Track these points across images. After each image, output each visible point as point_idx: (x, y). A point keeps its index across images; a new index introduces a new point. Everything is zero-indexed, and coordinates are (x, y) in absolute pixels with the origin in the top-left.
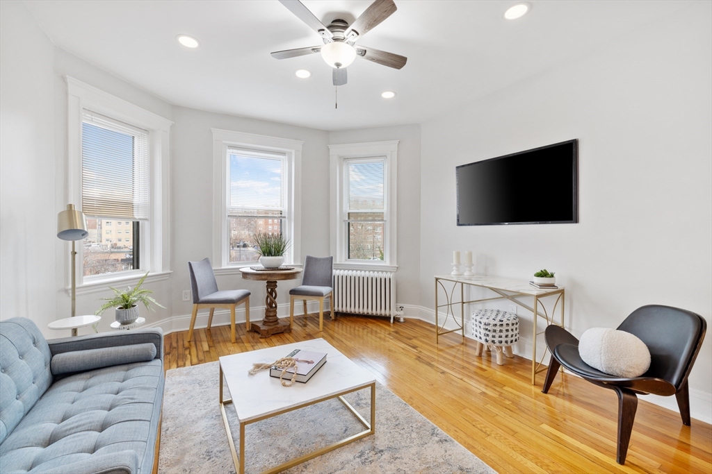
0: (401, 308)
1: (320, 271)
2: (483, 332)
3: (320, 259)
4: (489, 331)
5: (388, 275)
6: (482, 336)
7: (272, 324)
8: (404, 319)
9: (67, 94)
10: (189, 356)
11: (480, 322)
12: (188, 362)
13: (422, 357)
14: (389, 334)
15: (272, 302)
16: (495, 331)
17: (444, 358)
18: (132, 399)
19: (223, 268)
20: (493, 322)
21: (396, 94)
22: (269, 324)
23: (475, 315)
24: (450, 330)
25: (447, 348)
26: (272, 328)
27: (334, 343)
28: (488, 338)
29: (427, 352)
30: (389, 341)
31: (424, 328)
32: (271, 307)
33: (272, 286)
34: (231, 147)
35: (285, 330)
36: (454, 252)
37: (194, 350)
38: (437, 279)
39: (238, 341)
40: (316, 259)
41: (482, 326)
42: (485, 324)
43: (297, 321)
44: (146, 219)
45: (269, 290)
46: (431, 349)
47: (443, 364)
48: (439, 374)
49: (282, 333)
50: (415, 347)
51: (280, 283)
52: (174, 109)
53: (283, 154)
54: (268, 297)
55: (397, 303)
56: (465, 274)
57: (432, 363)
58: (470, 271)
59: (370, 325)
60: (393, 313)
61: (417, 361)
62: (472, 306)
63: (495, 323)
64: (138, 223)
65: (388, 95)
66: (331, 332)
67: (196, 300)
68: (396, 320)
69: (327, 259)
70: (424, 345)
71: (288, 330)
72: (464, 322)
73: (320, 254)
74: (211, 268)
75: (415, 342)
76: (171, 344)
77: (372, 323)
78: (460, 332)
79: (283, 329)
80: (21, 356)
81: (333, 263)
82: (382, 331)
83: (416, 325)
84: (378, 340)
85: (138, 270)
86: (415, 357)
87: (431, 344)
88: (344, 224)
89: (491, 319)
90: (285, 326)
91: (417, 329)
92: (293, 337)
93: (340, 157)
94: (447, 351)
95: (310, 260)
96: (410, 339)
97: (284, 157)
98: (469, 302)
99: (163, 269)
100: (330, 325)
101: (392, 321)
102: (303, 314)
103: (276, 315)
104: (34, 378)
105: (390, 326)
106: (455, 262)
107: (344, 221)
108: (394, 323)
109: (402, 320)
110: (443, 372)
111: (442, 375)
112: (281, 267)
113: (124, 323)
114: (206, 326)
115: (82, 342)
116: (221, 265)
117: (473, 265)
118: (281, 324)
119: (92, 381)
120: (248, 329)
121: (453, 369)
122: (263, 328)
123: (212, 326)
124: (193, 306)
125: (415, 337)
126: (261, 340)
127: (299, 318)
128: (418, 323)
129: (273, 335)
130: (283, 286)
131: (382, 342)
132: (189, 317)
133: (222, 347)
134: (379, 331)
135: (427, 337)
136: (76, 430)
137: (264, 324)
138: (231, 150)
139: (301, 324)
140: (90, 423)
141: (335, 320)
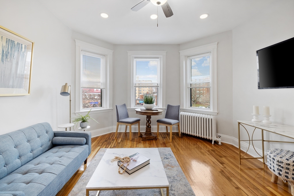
0: (220, 137)
1: (173, 112)
2: (276, 167)
3: (174, 106)
4: (282, 167)
5: (210, 117)
6: (276, 169)
7: (149, 135)
8: (222, 143)
9: (76, 46)
10: (112, 143)
11: (274, 159)
12: (110, 147)
13: (225, 171)
14: (209, 151)
15: (149, 125)
16: (288, 169)
17: (242, 176)
18: (60, 162)
19: (131, 108)
20: (286, 162)
21: (209, 15)
22: (147, 135)
23: (270, 152)
24: (255, 157)
25: (247, 169)
26: (147, 136)
27: (174, 150)
28: (281, 173)
29: (229, 168)
30: (206, 155)
31: (234, 151)
32: (149, 127)
33: (149, 117)
34: (136, 58)
35: (154, 139)
36: (254, 106)
37: (115, 141)
38: (239, 123)
39: (133, 140)
40: (172, 106)
41: (275, 162)
42: (278, 161)
43: (162, 135)
44: (104, 88)
45: (148, 119)
46: (234, 167)
47: (240, 182)
48: (234, 188)
49: (152, 140)
50: (222, 163)
51: (152, 116)
52: (114, 46)
53: (158, 58)
54: (147, 123)
55: (217, 133)
56: (263, 122)
57: (231, 178)
58: (268, 120)
59: (199, 143)
60: (214, 138)
61: (220, 174)
62: (271, 144)
63: (288, 162)
64: (102, 90)
65: (204, 16)
66: (176, 143)
67: (118, 121)
68: (216, 142)
69: (177, 106)
70: (230, 164)
71: (156, 139)
72: (265, 154)
73: (174, 104)
74: (126, 108)
75: (224, 160)
76: (110, 137)
77: (200, 142)
78: (262, 160)
79: (153, 138)
80: (39, 137)
81: (180, 108)
82: (205, 147)
83: (228, 148)
84: (200, 153)
85: (101, 107)
86: (220, 170)
87: (235, 163)
88: (188, 89)
89: (284, 159)
90: (153, 137)
91: (229, 151)
92: (156, 143)
93: (186, 56)
94: (246, 171)
95: (169, 107)
96: (221, 157)
97: (158, 59)
98: (268, 141)
99: (110, 107)
100: (177, 140)
101: (213, 143)
102: (166, 131)
103: (150, 131)
104: (42, 145)
105: (211, 146)
106: (254, 113)
107: (188, 88)
108: (214, 144)
109: (220, 144)
110: (238, 188)
111: (236, 190)
112: (153, 109)
113: (82, 128)
114: (124, 132)
115: (63, 134)
116: (131, 107)
117: (270, 116)
118: (153, 135)
119: (60, 149)
120: (139, 136)
121: (247, 188)
122: (144, 136)
123: (127, 132)
124: (116, 123)
125: (225, 157)
126: (142, 142)
127: (164, 133)
128: (231, 148)
129: (147, 140)
130: (154, 118)
131: (202, 156)
132: (116, 127)
133: (125, 142)
134: (202, 148)
135: (234, 158)
136: (33, 171)
137: (145, 135)
138: (136, 59)
139: (163, 137)
140: (40, 169)
141: (182, 137)
